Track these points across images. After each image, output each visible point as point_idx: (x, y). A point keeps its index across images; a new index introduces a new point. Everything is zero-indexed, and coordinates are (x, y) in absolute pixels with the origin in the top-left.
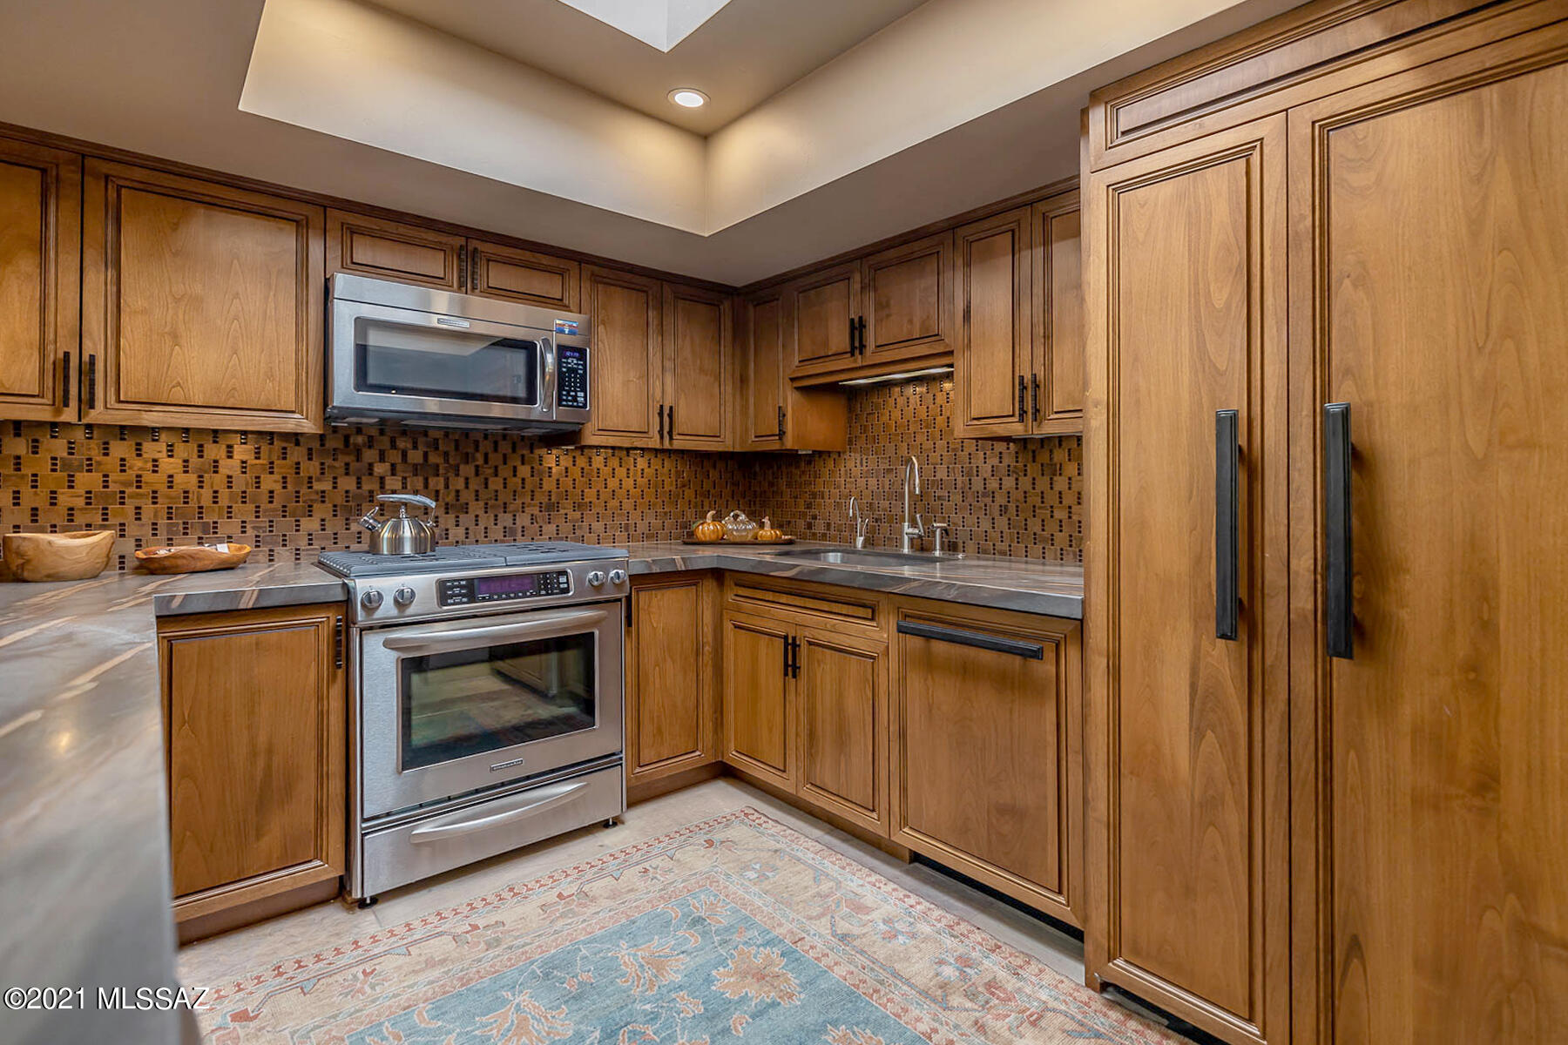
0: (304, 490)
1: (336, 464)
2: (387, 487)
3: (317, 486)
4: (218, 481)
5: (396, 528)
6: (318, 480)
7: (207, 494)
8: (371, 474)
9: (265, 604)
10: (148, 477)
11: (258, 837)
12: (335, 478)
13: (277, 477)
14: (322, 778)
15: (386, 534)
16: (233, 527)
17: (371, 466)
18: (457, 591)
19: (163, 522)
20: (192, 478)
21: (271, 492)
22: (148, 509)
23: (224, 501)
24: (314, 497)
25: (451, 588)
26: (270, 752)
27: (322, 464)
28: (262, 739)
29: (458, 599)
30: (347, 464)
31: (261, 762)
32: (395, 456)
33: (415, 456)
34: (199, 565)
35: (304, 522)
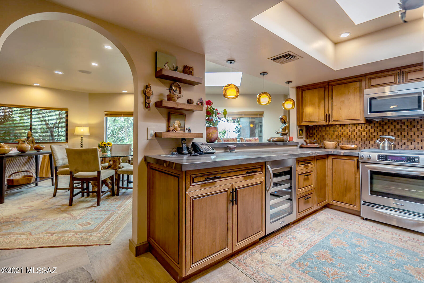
0: (371, 135)
1: (378, 129)
2: (390, 134)
3: (374, 134)
4: (355, 133)
5: (384, 143)
6: (374, 133)
7: (353, 136)
8: (386, 131)
9: (344, 155)
10: (344, 133)
11: (345, 196)
12: (377, 132)
13: (365, 132)
14: (356, 190)
15: (381, 145)
16: (357, 142)
17: (386, 130)
18: (382, 157)
19: (346, 141)
20: (350, 133)
21: (364, 135)
22: (344, 138)
23: (356, 137)
24: (373, 137)
25: (381, 157)
26: (347, 182)
27: (374, 129)
28: (346, 179)
29: (382, 159)
30: (380, 129)
31: (346, 183)
32: (392, 127)
33: (398, 127)
34: (347, 148)
35: (371, 142)
